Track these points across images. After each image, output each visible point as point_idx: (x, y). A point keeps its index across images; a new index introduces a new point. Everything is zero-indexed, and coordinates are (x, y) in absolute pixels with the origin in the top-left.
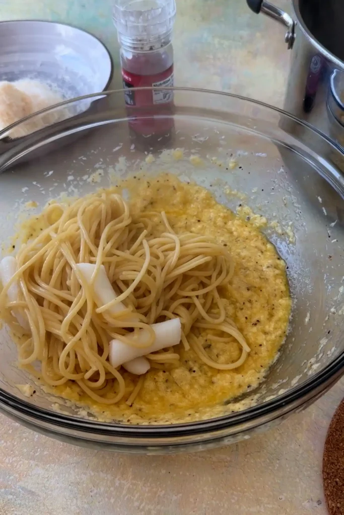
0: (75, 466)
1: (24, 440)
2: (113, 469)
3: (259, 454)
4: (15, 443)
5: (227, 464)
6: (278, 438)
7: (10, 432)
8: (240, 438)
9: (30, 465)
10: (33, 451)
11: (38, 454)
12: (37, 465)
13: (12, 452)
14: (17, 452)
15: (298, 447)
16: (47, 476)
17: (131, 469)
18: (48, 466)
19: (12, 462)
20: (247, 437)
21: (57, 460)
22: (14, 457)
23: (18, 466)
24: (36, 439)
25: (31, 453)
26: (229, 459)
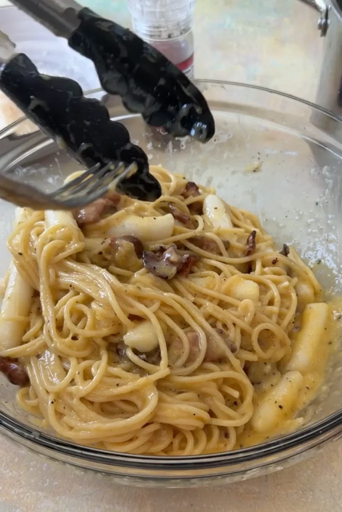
0: (88, 498)
1: (32, 469)
2: (130, 502)
3: (290, 484)
4: (22, 473)
5: (255, 495)
6: (312, 467)
7: (16, 460)
8: (272, 469)
9: (39, 497)
10: (41, 481)
11: (47, 484)
12: (45, 497)
13: (18, 483)
14: (24, 483)
15: (333, 477)
16: (57, 510)
17: (150, 502)
18: (58, 497)
19: (18, 494)
20: (279, 468)
21: (68, 492)
22: (21, 488)
23: (25, 498)
24: (44, 468)
25: (40, 483)
26: (257, 490)
